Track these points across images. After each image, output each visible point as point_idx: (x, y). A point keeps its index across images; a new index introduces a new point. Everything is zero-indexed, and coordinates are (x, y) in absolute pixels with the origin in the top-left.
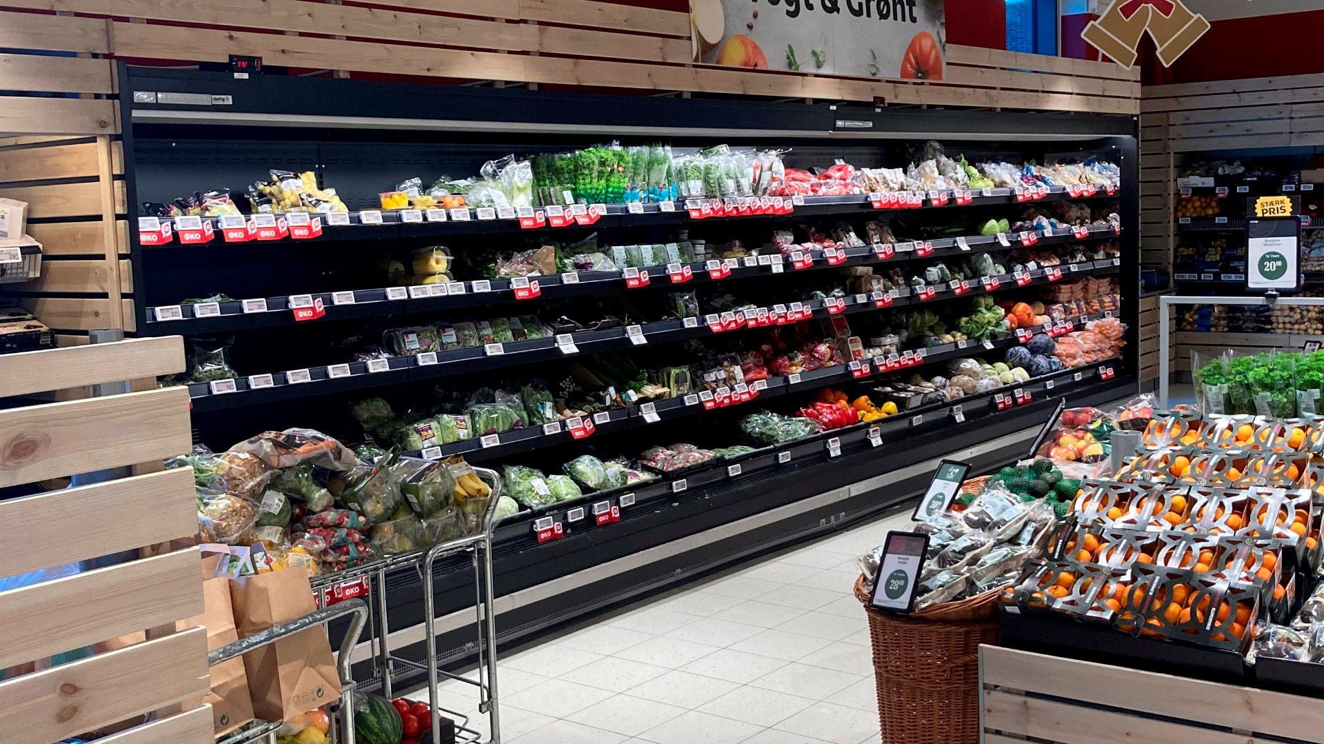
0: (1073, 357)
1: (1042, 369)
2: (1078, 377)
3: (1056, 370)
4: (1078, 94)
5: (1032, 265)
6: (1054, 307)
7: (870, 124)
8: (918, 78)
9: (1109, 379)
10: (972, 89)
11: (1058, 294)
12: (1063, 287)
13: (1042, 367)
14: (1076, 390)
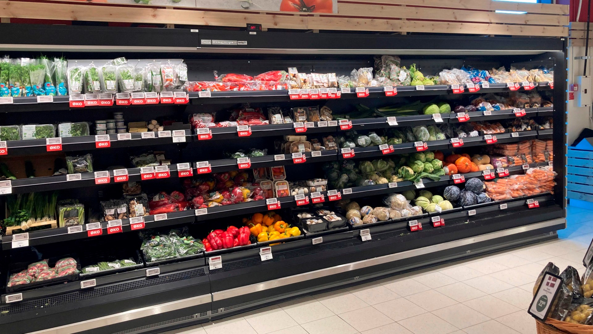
0: (501, 193)
1: (467, 202)
2: (503, 207)
3: (481, 203)
4: (497, 23)
5: (474, 133)
6: (498, 159)
7: (245, 43)
8: (302, 11)
9: (535, 208)
10: (371, 19)
11: (505, 151)
12: (508, 146)
13: (468, 200)
14: (500, 216)
